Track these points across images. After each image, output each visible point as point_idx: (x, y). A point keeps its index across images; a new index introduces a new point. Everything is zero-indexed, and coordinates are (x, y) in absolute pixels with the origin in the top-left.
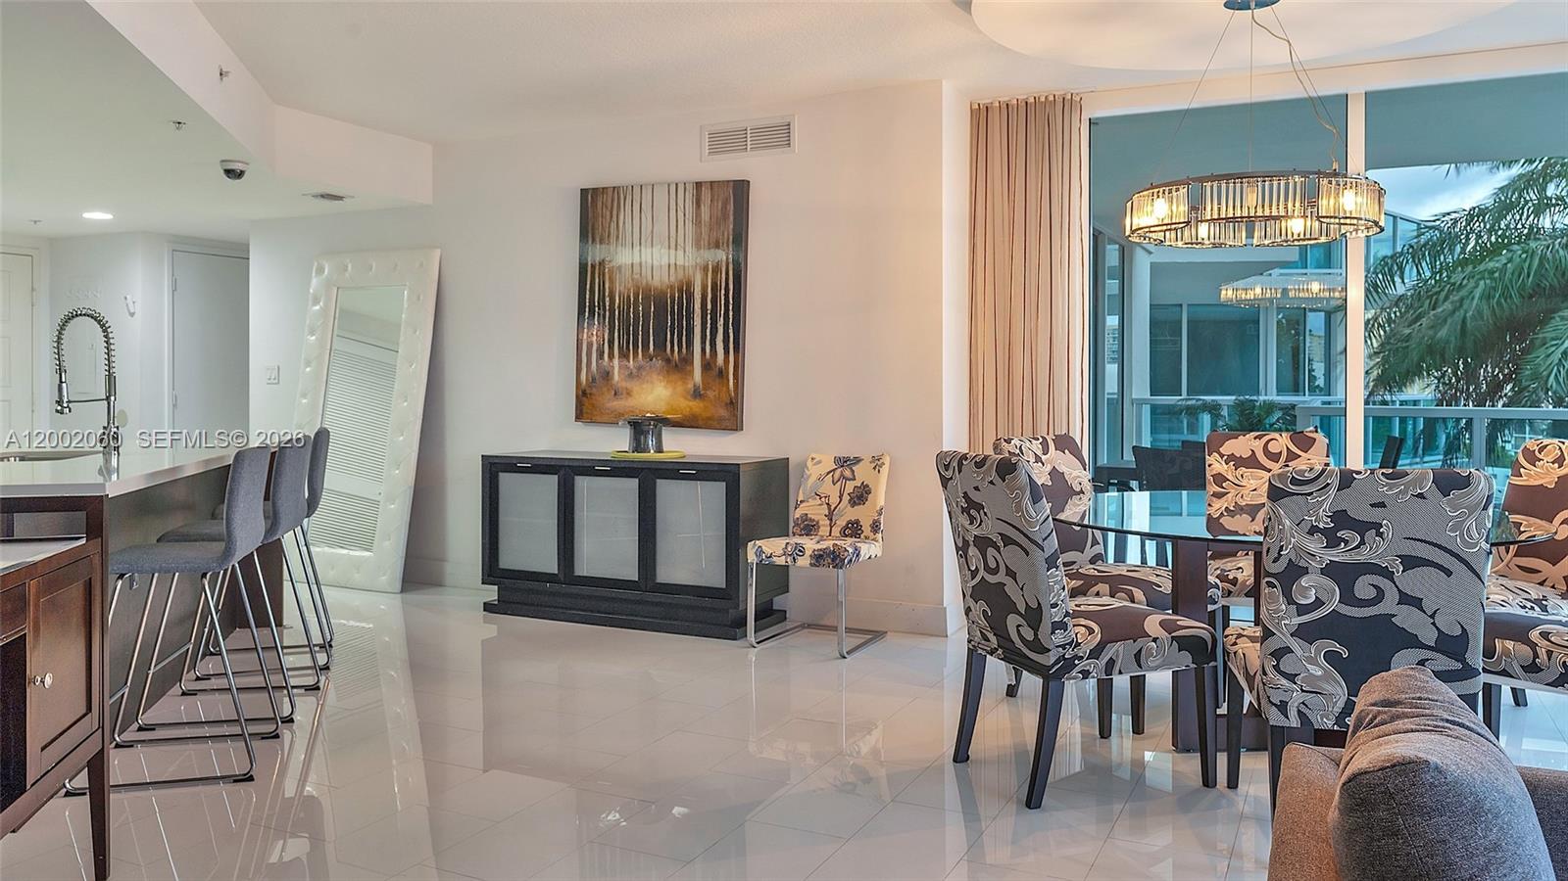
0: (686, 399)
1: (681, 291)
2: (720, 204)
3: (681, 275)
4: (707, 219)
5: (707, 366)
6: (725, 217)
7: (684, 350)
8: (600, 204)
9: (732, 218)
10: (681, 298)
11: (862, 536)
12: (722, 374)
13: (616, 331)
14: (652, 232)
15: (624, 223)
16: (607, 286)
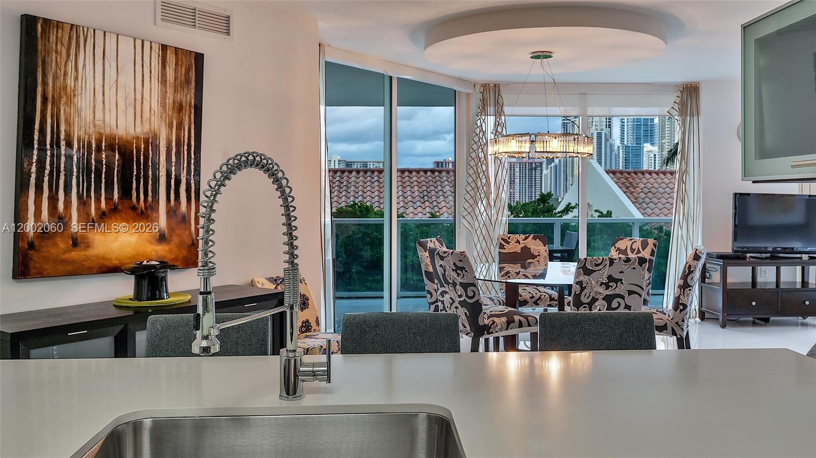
0: (151, 243)
1: (146, 142)
2: (183, 69)
3: (146, 128)
4: (172, 80)
5: (172, 212)
6: (188, 82)
7: (150, 198)
8: (53, 38)
9: (193, 84)
10: (146, 149)
11: (312, 330)
12: (185, 220)
13: (74, 177)
14: (117, 80)
15: (84, 65)
16: (63, 128)
